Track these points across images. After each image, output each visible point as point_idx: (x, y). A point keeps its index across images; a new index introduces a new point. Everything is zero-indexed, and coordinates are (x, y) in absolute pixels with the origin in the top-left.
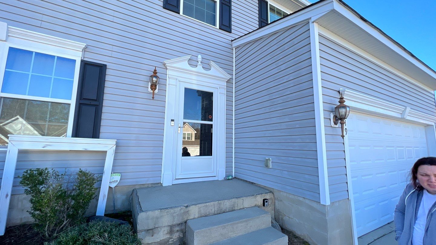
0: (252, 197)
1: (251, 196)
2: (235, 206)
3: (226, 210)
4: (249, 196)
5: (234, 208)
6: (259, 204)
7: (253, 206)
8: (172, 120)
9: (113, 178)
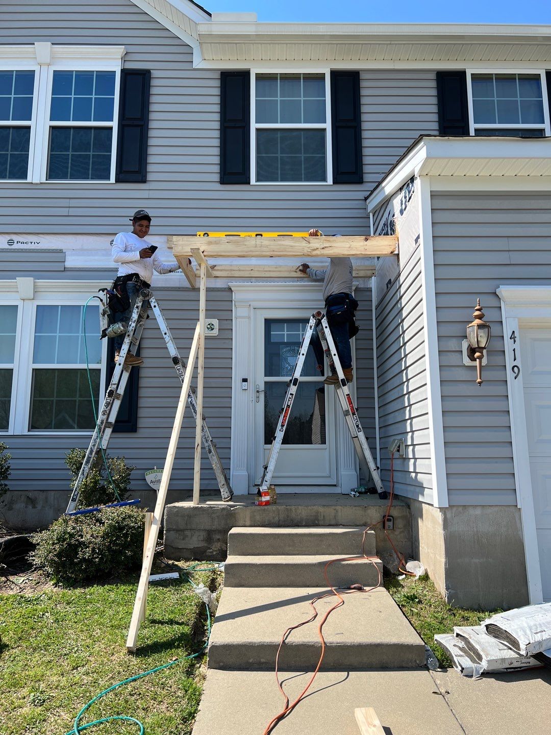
0: (356, 508)
2: (319, 518)
3: (300, 522)
4: (350, 506)
6: (374, 523)
8: (245, 380)
9: (156, 475)
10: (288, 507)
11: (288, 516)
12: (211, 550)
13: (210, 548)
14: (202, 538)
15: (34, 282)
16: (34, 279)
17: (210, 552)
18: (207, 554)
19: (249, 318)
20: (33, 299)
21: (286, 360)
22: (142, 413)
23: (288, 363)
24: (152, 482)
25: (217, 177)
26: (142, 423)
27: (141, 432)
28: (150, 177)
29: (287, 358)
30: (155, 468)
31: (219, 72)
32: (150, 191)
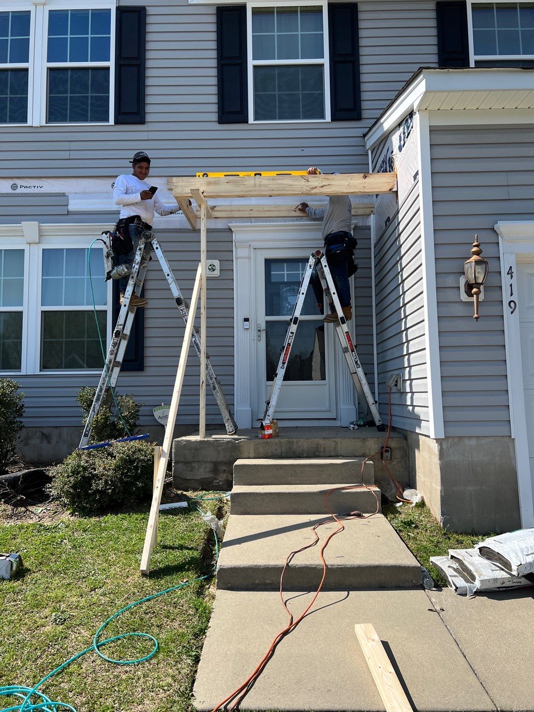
2: (320, 450)
4: (349, 438)
5: (317, 454)
6: (373, 454)
8: (246, 320)
9: (164, 411)
10: (290, 440)
11: (290, 448)
12: (218, 481)
13: (216, 479)
14: (208, 469)
15: (39, 226)
16: (39, 224)
17: (217, 483)
18: (214, 484)
19: (249, 258)
20: (38, 243)
21: (286, 299)
22: (148, 352)
23: (289, 303)
24: (160, 417)
25: (215, 117)
26: (148, 362)
27: (148, 371)
28: (149, 118)
29: (287, 298)
30: (163, 404)
31: (215, 7)
32: (150, 132)
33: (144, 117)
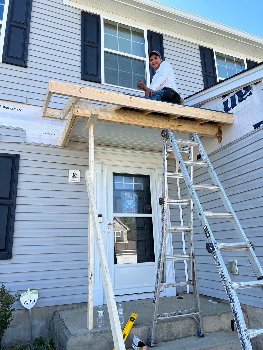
0: (215, 317)
1: (213, 315)
2: (191, 329)
3: (178, 335)
4: (209, 315)
5: (190, 333)
6: (226, 328)
7: (216, 330)
8: (100, 216)
9: (30, 296)
19: (102, 171)
22: (16, 242)
23: (127, 204)
24: (25, 303)
25: (79, 75)
26: (16, 251)
27: (15, 258)
28: (29, 64)
29: (126, 201)
30: (29, 289)
31: (81, 11)
32: (29, 74)
33: (26, 63)
